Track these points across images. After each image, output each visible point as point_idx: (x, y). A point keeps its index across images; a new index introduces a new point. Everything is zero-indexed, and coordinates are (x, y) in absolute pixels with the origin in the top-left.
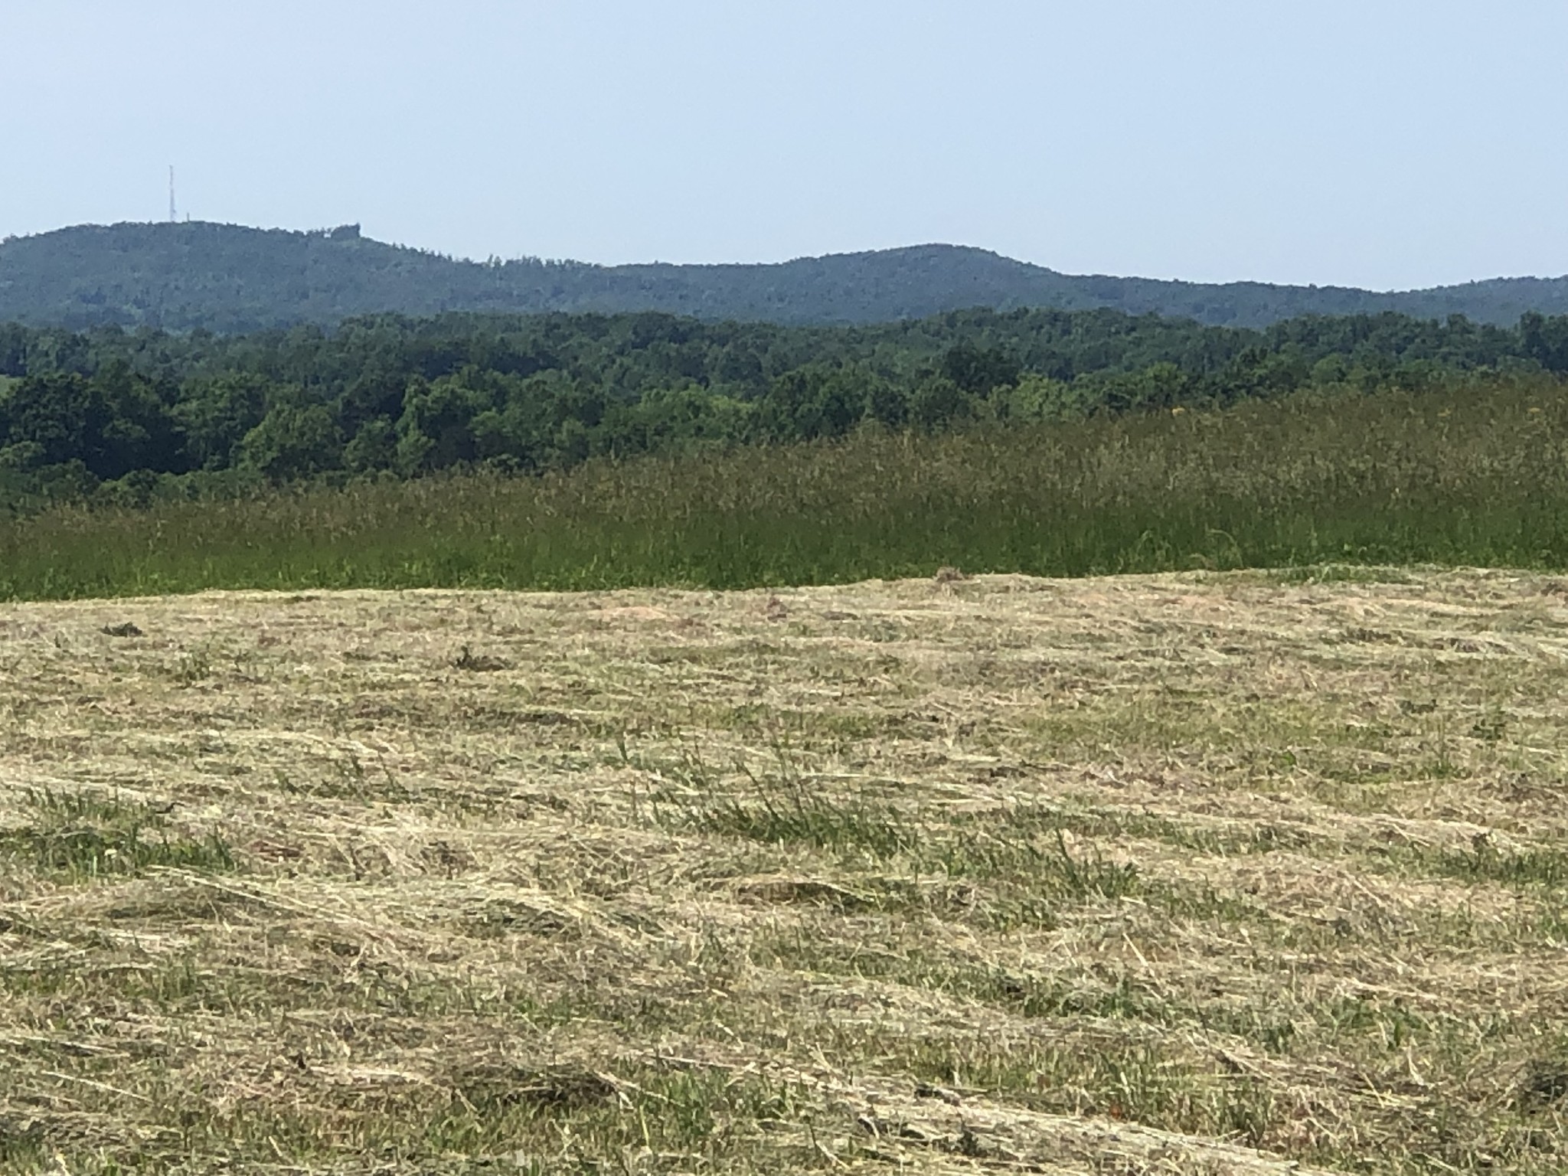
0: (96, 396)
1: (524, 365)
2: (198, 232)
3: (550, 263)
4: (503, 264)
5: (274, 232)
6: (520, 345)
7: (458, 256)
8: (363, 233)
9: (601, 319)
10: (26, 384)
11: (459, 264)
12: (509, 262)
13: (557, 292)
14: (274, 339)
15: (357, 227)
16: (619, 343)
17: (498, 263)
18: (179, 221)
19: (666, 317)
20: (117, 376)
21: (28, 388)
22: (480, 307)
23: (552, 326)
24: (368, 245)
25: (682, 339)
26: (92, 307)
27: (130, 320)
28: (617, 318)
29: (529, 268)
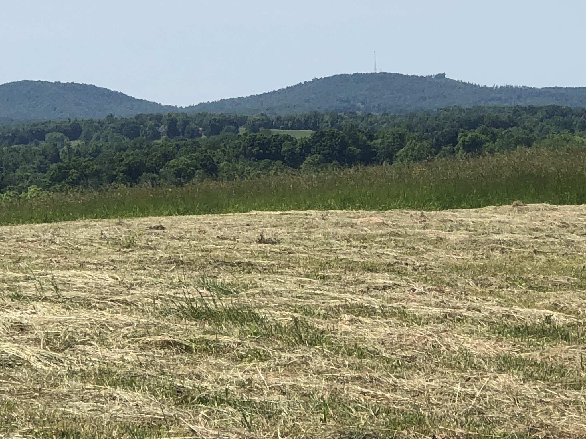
0: (343, 138)
1: (505, 125)
2: (384, 76)
3: (516, 87)
4: (499, 87)
5: (413, 76)
6: (504, 117)
7: (482, 85)
8: (446, 77)
9: (533, 108)
10: (317, 133)
11: (482, 88)
12: (501, 87)
13: (519, 97)
14: (412, 116)
15: (444, 74)
16: (541, 116)
17: (497, 87)
18: (378, 72)
19: (559, 107)
20: (350, 130)
21: (317, 135)
22: (490, 104)
23: (517, 111)
24: (448, 81)
25: (564, 115)
26: (345, 104)
27: (359, 109)
28: (541, 108)
29: (509, 89)
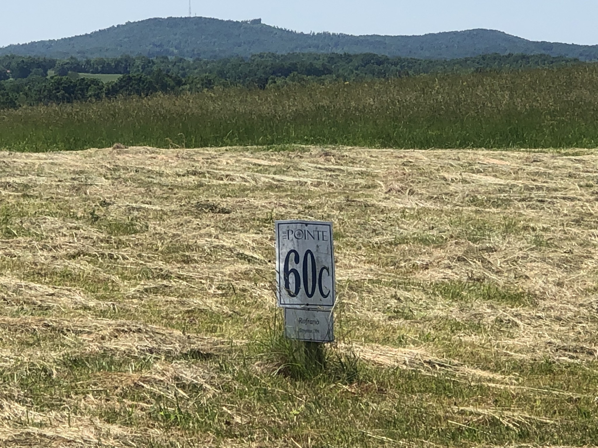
0: (151, 82)
1: (319, 73)
2: (199, 20)
3: (334, 34)
4: (316, 34)
5: (229, 21)
6: (318, 64)
7: (299, 31)
8: (262, 22)
9: (349, 56)
10: (124, 77)
11: (298, 34)
12: (318, 34)
13: (336, 45)
14: (226, 61)
15: (260, 20)
16: (356, 64)
17: (314, 33)
18: (192, 16)
19: (374, 55)
20: (158, 75)
21: (124, 79)
22: (306, 51)
23: (332, 58)
24: (264, 26)
25: (379, 63)
26: (158, 49)
27: (172, 54)
28: (356, 56)
29: (325, 36)
